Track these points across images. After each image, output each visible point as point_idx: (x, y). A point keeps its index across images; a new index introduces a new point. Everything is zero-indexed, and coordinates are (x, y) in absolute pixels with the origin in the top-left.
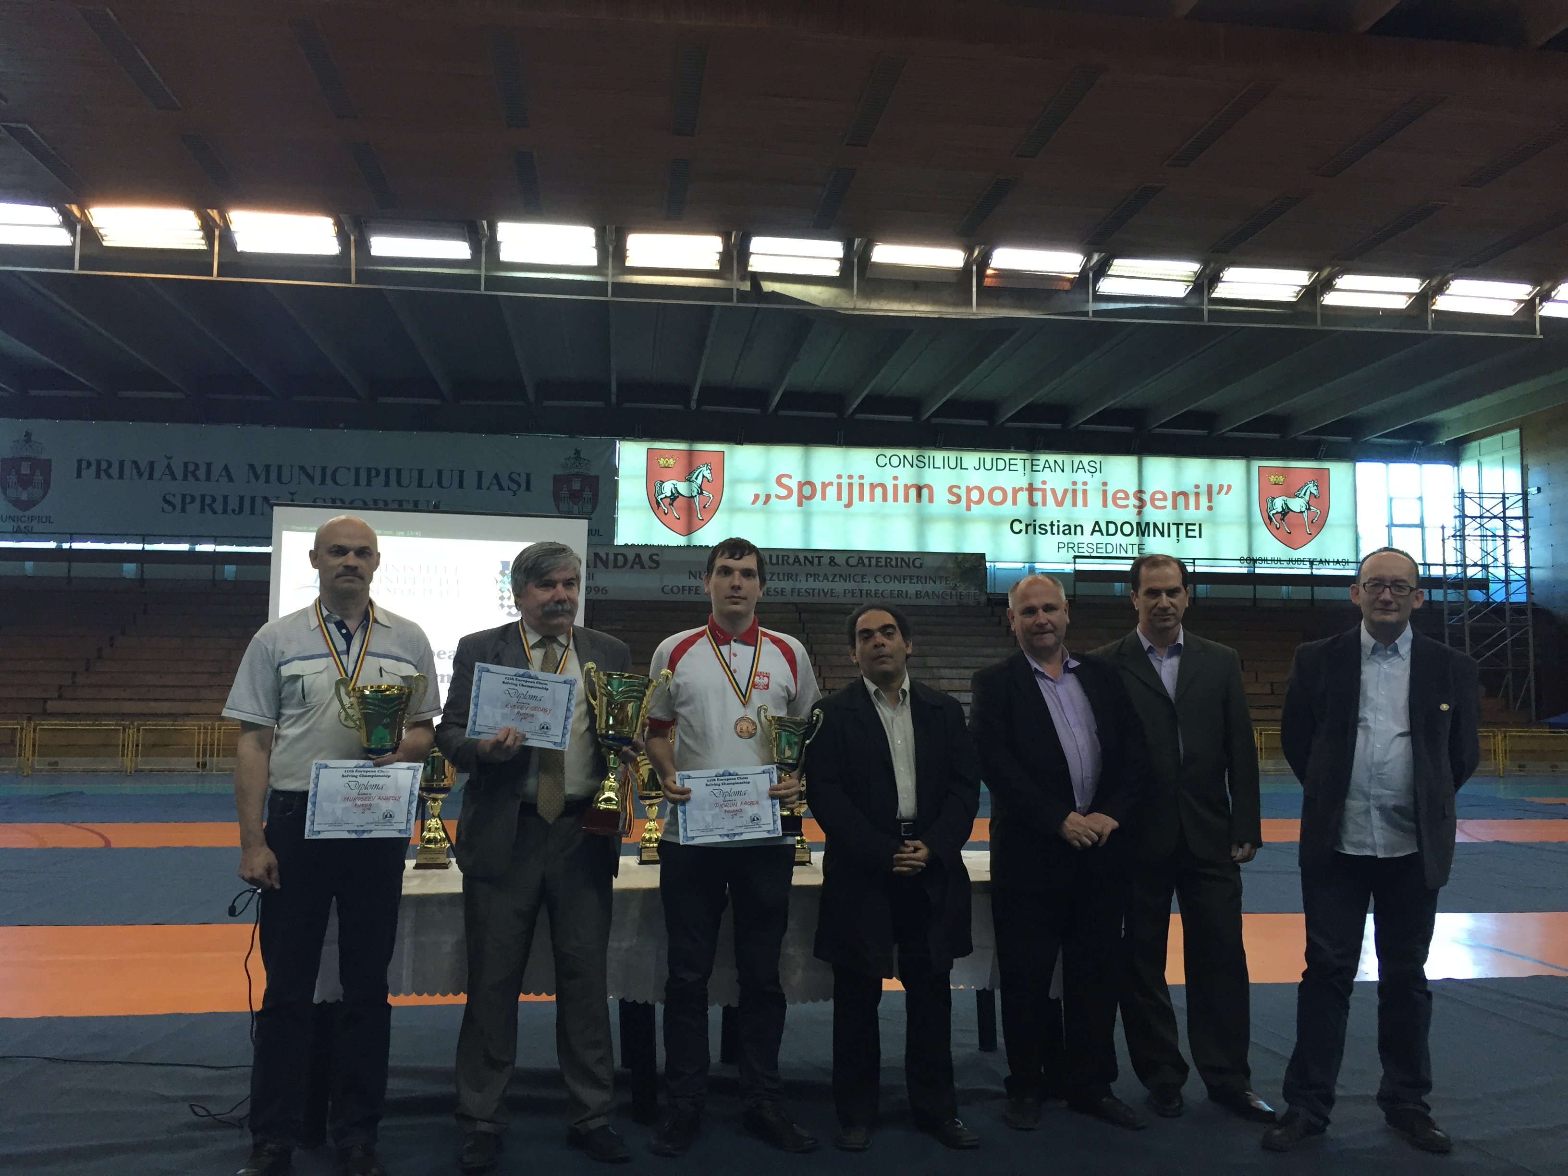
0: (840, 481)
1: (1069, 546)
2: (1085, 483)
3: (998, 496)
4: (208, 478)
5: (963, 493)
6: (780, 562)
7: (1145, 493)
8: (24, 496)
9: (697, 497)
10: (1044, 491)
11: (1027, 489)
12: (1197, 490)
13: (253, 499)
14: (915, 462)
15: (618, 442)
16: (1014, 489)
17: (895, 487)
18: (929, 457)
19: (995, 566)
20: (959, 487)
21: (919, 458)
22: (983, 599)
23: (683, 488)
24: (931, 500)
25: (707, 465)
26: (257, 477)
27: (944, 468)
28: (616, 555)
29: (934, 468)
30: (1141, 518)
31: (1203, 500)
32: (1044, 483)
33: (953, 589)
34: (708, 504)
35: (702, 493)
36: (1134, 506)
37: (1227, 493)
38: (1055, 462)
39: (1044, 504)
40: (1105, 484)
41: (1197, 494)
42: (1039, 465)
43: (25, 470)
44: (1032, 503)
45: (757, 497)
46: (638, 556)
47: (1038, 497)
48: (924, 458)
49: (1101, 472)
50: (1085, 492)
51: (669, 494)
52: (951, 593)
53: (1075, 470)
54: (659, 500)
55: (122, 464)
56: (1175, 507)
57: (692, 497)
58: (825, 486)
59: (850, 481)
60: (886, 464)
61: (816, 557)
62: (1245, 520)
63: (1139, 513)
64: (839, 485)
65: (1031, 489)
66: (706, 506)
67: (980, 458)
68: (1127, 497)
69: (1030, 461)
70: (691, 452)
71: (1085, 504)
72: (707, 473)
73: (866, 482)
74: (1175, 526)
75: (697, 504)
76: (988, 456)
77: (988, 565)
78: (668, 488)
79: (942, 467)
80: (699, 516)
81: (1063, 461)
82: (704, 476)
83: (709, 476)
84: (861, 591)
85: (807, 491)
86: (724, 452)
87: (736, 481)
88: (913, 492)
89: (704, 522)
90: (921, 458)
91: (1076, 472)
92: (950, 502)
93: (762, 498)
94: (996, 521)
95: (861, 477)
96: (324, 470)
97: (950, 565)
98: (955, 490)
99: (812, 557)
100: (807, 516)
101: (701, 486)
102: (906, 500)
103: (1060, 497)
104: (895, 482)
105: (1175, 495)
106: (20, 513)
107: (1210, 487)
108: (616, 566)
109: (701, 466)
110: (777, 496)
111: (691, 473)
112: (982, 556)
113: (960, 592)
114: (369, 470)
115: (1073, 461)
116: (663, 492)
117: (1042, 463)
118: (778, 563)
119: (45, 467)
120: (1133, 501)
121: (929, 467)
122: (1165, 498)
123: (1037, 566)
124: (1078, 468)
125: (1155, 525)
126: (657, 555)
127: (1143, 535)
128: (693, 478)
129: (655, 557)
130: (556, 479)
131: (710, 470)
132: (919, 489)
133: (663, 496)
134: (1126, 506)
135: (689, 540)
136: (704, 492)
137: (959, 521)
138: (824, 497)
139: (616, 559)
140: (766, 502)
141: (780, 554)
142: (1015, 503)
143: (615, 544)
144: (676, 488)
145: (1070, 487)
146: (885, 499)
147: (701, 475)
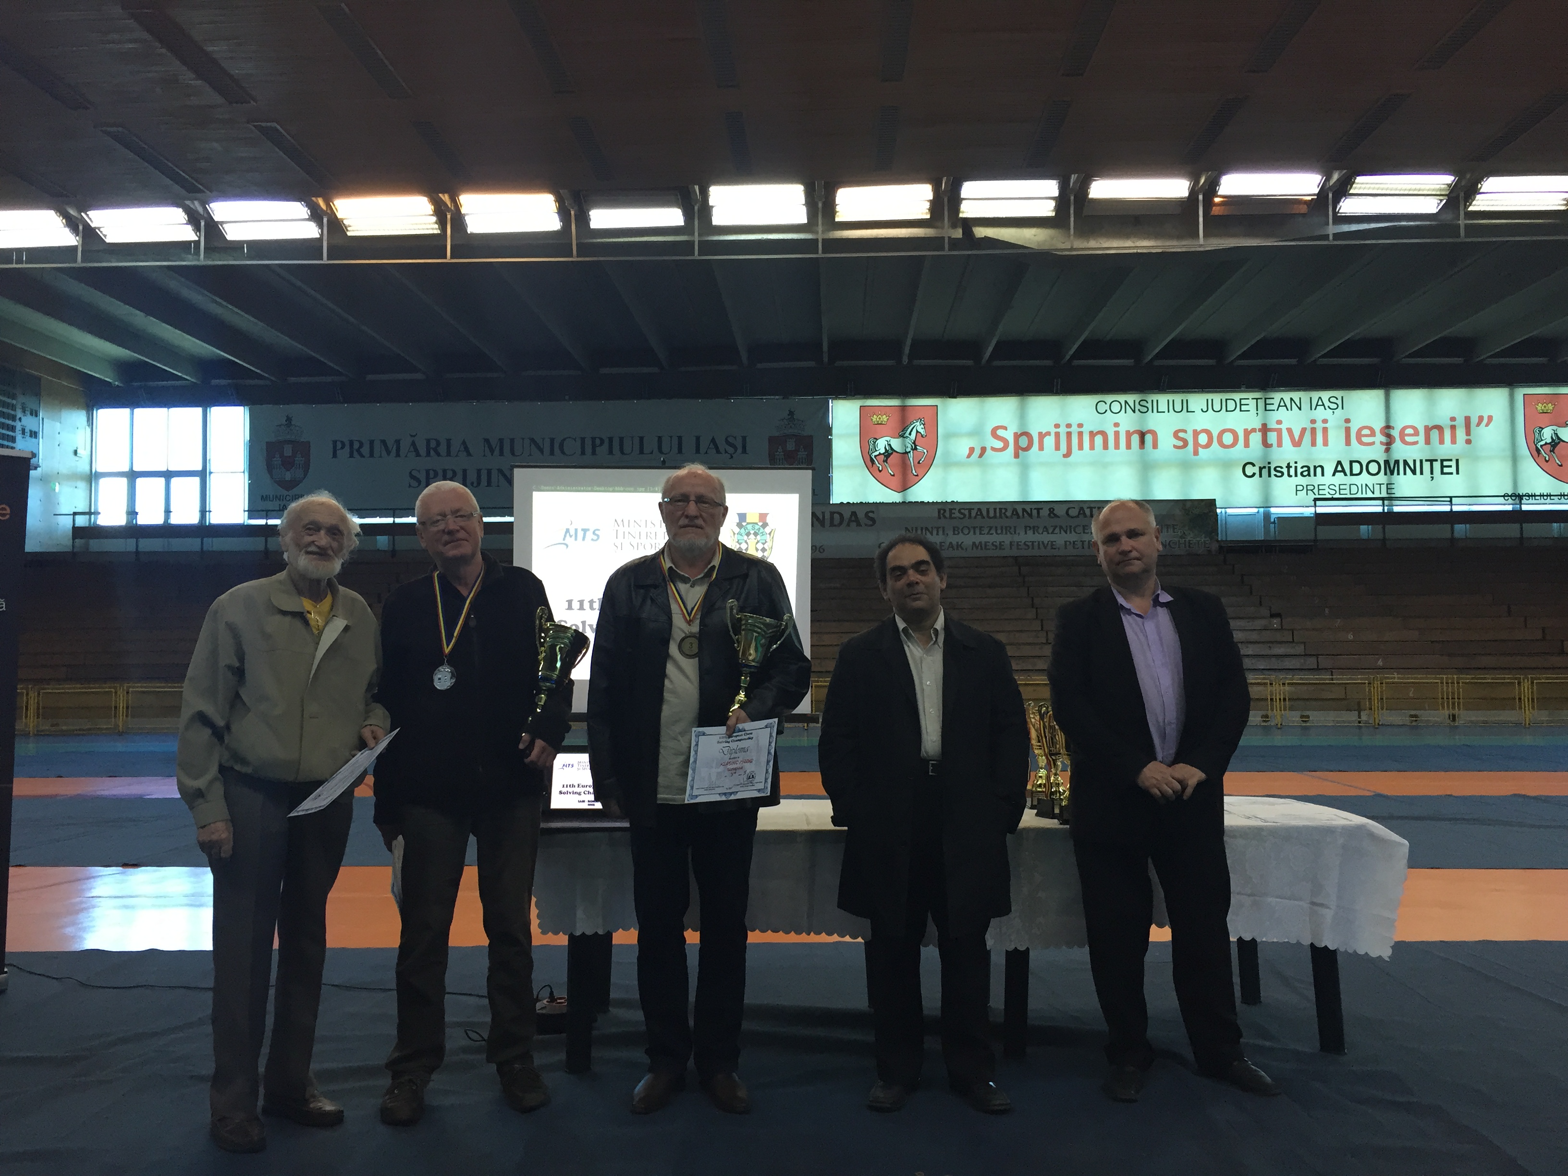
0: (1057, 430)
1: (1308, 489)
2: (1325, 421)
3: (1228, 439)
4: (449, 454)
5: (1190, 438)
6: (998, 515)
7: (1393, 428)
8: (288, 476)
9: (911, 452)
10: (1279, 432)
11: (1260, 430)
12: (1453, 423)
13: (489, 472)
14: (1138, 407)
15: (830, 401)
16: (1246, 430)
17: (1117, 434)
18: (1152, 401)
19: (1226, 513)
20: (1185, 431)
21: (1141, 403)
22: (1214, 547)
23: (896, 444)
24: (1155, 446)
25: (921, 420)
26: (492, 451)
27: (1169, 412)
28: (832, 513)
29: (1158, 412)
30: (1388, 456)
31: (1461, 434)
32: (1279, 422)
33: (1181, 537)
34: (923, 460)
35: (916, 449)
36: (1382, 443)
37: (1487, 425)
38: (1291, 399)
39: (1280, 444)
40: (1348, 421)
41: (1453, 428)
42: (1273, 404)
43: (288, 451)
44: (1266, 444)
45: (972, 450)
46: (854, 514)
47: (1272, 437)
48: (1147, 403)
49: (1343, 408)
50: (1325, 430)
51: (883, 451)
52: (1179, 541)
53: (1314, 407)
54: (873, 457)
55: (372, 443)
56: (1428, 441)
57: (907, 453)
58: (1042, 436)
59: (1069, 430)
60: (1106, 411)
61: (1035, 509)
62: (1508, 453)
63: (1387, 450)
64: (1057, 435)
65: (1265, 430)
66: (921, 462)
67: (1207, 400)
68: (1373, 434)
69: (1264, 400)
70: (903, 408)
71: (1326, 443)
72: (920, 428)
73: (1086, 430)
74: (1429, 463)
75: (911, 459)
76: (1217, 398)
77: (1218, 511)
78: (881, 445)
79: (1166, 411)
80: (914, 472)
81: (1300, 398)
82: (917, 432)
83: (922, 431)
84: (1083, 542)
85: (1023, 441)
86: (937, 406)
87: (949, 436)
88: (1135, 439)
89: (919, 477)
90: (1143, 403)
91: (1315, 409)
92: (1175, 447)
93: (977, 452)
94: (1226, 465)
95: (1080, 425)
96: (552, 440)
97: (1178, 512)
98: (1181, 435)
99: (1031, 509)
100: (1024, 471)
101: (915, 441)
102: (1129, 447)
103: (1297, 437)
104: (1116, 429)
105: (1428, 430)
107: (1468, 420)
108: (832, 524)
109: (915, 421)
110: (993, 449)
111: (904, 429)
112: (1211, 503)
113: (1190, 540)
114: (593, 439)
115: (1311, 398)
116: (877, 449)
117: (1276, 402)
118: (995, 517)
119: (303, 448)
120: (1380, 438)
121: (1153, 412)
122: (1416, 433)
123: (1273, 510)
124: (1317, 405)
125: (1405, 462)
126: (873, 512)
127: (1392, 473)
128: (907, 434)
129: (871, 515)
130: (771, 440)
131: (924, 425)
132: (1142, 435)
133: (877, 453)
134: (1373, 443)
135: (904, 496)
136: (918, 447)
137: (1186, 467)
138: (1041, 448)
139: (832, 518)
140: (981, 456)
141: (998, 507)
142: (1247, 445)
143: (831, 503)
144: (890, 445)
145: (1309, 426)
146: (1106, 446)
147: (914, 431)
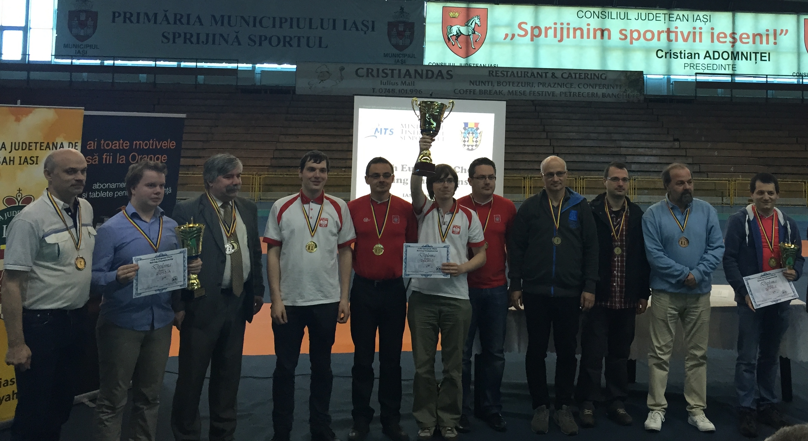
0: (555, 26)
1: (691, 66)
2: (701, 28)
3: (649, 35)
4: (188, 23)
5: (628, 34)
6: (523, 75)
7: (736, 35)
8: (82, 33)
9: (472, 35)
10: (676, 33)
11: (666, 32)
12: (767, 33)
13: (214, 35)
14: (600, 15)
15: (425, 3)
16: (658, 31)
17: (588, 30)
18: (608, 12)
19: (646, 77)
20: (626, 30)
21: (602, 13)
22: (642, 98)
23: (463, 30)
24: (609, 38)
25: (478, 16)
26: (216, 23)
27: (617, 19)
28: (427, 71)
29: (611, 18)
30: (734, 49)
31: (771, 39)
32: (676, 28)
33: (624, 92)
34: (478, 39)
35: (474, 33)
36: (730, 42)
37: (785, 35)
38: (683, 15)
39: (676, 40)
40: (712, 29)
41: (767, 35)
42: (673, 17)
43: (83, 17)
44: (669, 40)
45: (507, 35)
46: (440, 71)
47: (673, 36)
48: (606, 13)
49: (710, 22)
50: (701, 33)
51: (455, 33)
52: (623, 94)
53: (695, 21)
54: (449, 37)
55: (138, 14)
56: (754, 42)
57: (469, 35)
58: (547, 29)
59: (562, 26)
60: (583, 16)
61: (544, 73)
62: (796, 51)
63: (733, 46)
64: (555, 29)
65: (669, 31)
66: (477, 41)
67: (638, 13)
68: (726, 37)
69: (668, 15)
70: (468, 9)
71: (701, 41)
72: (477, 21)
73: (571, 27)
74: (754, 54)
75: (472, 39)
76: (643, 12)
78: (454, 30)
80: (473, 46)
81: (688, 15)
82: (476, 23)
83: (478, 23)
84: (570, 93)
85: (536, 32)
86: (487, 9)
87: (495, 26)
88: (599, 33)
89: (476, 50)
92: (620, 39)
93: (510, 36)
94: (647, 50)
95: (568, 24)
96: (255, 19)
97: (623, 78)
98: (624, 32)
99: (542, 73)
100: (536, 48)
101: (474, 29)
102: (595, 37)
103: (685, 36)
104: (588, 27)
105: (754, 36)
106: (80, 43)
107: (775, 31)
108: (427, 77)
109: (474, 17)
110: (519, 35)
111: (468, 21)
112: (642, 72)
113: (628, 94)
114: (281, 19)
115: (693, 15)
116: (452, 32)
117: (675, 16)
118: (521, 76)
119: (94, 16)
120: (729, 39)
121: (608, 18)
122: (748, 37)
123: (672, 77)
124: (697, 19)
125: (742, 53)
126: (451, 71)
127: (735, 59)
128: (470, 24)
130: (390, 24)
131: (479, 19)
132: (602, 31)
133: (452, 35)
134: (725, 42)
135: (467, 61)
136: (476, 32)
137: (626, 50)
138: (546, 36)
139: (427, 74)
140: (512, 39)
141: (523, 71)
142: (659, 39)
143: (424, 64)
144: (459, 30)
145: (692, 30)
146: (582, 37)
147: (474, 23)
